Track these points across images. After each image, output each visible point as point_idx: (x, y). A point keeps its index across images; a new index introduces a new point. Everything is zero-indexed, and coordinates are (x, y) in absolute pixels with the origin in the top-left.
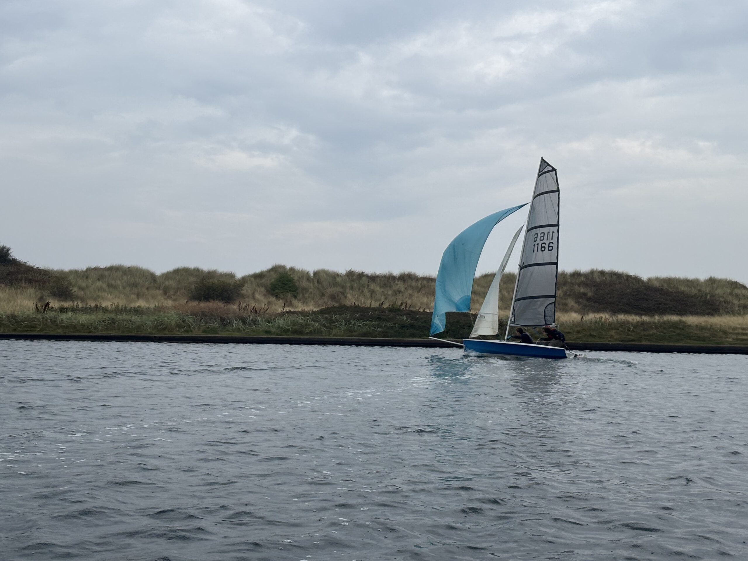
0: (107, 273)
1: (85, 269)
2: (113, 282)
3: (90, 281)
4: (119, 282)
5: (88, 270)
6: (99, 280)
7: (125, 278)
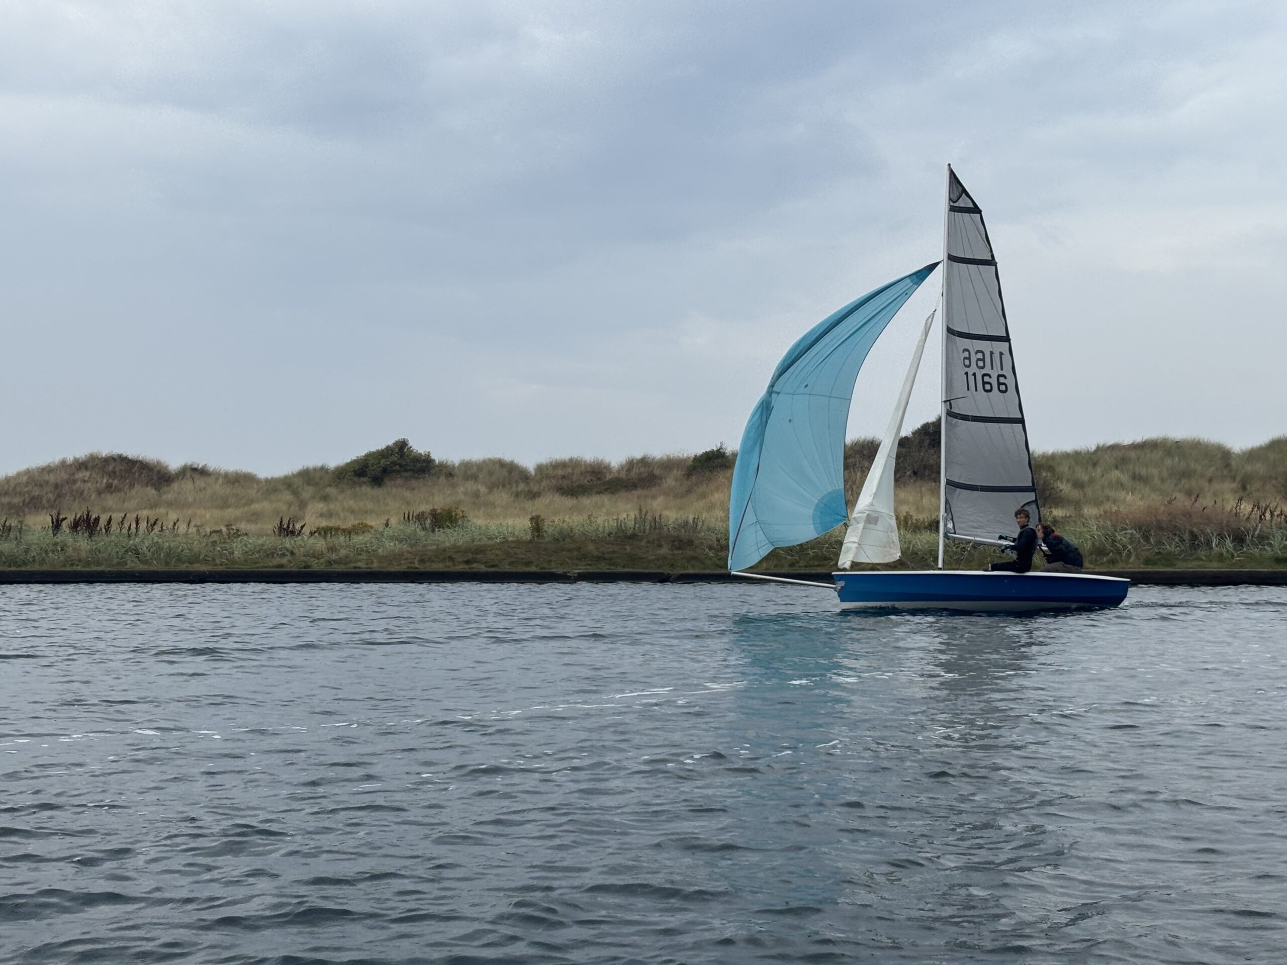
0: (1133, 454)
1: (1093, 448)
2: (1143, 472)
3: (1099, 471)
4: (1154, 471)
5: (1100, 450)
6: (1117, 467)
7: (1169, 462)
